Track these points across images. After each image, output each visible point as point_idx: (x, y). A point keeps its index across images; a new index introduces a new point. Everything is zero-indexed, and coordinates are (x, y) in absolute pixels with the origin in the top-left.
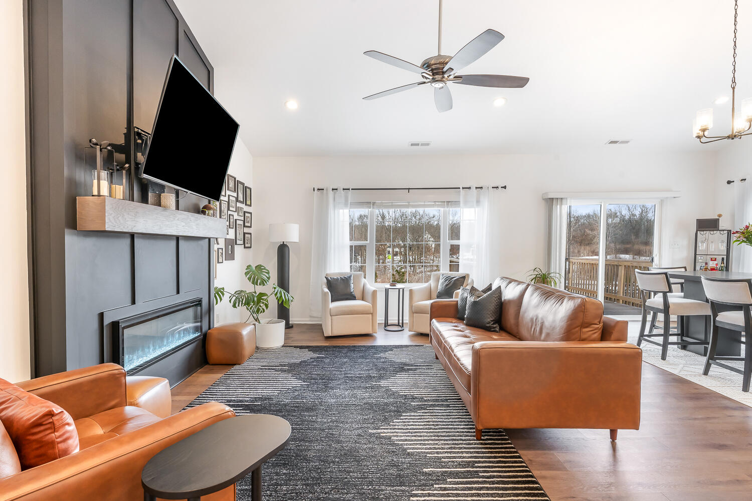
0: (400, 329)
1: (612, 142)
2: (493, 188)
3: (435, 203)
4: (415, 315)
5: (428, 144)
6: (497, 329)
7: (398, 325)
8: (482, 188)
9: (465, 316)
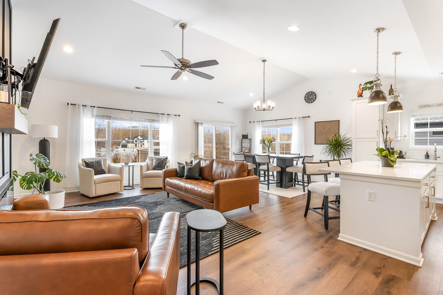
0: (132, 188)
1: (218, 102)
2: (175, 115)
3: (146, 120)
4: (144, 179)
5: (145, 89)
6: (201, 179)
7: (129, 186)
8: (169, 115)
9: (185, 175)
